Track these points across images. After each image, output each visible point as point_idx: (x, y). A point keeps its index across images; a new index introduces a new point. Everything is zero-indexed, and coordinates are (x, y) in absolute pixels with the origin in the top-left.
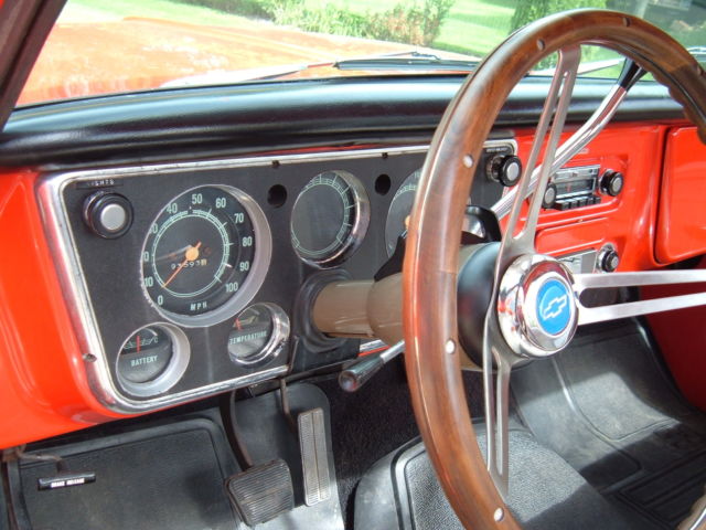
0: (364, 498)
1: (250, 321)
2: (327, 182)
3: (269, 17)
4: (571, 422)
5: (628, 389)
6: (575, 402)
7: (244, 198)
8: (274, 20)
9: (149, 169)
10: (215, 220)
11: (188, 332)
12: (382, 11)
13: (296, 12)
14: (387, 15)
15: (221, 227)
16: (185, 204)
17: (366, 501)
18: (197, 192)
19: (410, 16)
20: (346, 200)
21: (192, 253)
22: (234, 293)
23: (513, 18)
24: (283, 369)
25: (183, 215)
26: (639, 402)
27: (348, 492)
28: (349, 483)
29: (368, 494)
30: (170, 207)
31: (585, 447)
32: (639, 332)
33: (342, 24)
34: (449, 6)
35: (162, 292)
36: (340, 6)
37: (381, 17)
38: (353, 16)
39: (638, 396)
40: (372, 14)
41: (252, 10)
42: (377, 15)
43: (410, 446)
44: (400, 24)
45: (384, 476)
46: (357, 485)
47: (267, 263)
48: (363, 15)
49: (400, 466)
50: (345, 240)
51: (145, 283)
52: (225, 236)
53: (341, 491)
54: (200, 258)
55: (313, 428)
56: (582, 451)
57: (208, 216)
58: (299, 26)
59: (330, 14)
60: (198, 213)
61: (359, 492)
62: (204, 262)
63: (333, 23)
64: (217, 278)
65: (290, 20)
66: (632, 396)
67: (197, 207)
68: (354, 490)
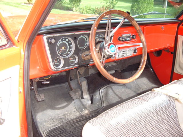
0: (94, 97)
1: (72, 58)
2: (83, 37)
3: (72, 10)
4: (135, 86)
5: (148, 81)
6: (136, 83)
7: (70, 39)
8: (73, 11)
9: (57, 35)
10: (66, 43)
11: (63, 59)
12: (99, 7)
13: (78, 9)
14: (100, 8)
15: (67, 44)
16: (62, 40)
17: (95, 97)
18: (64, 38)
19: (106, 8)
20: (86, 40)
21: (63, 48)
22: (69, 54)
23: (131, 7)
24: (78, 66)
25: (62, 42)
26: (150, 83)
27: (91, 96)
28: (91, 95)
29: (95, 96)
30: (60, 41)
31: (138, 90)
32: (150, 70)
33: (89, 11)
34: (115, 5)
35: (59, 53)
36: (89, 6)
37: (99, 9)
38: (92, 9)
39: (150, 82)
40: (97, 8)
41: (67, 9)
42: (98, 8)
43: (102, 88)
44: (104, 10)
45: (98, 93)
46: (93, 95)
47: (74, 49)
48: (95, 8)
49: (100, 91)
50: (86, 46)
51: (57, 52)
52: (68, 45)
53: (90, 96)
54: (64, 49)
55: (84, 84)
56: (138, 91)
57: (65, 42)
58: (79, 12)
59: (86, 8)
60: (64, 42)
61: (93, 96)
62: (65, 49)
63: (87, 11)
64: (67, 52)
65: (77, 11)
66: (149, 82)
67: (64, 41)
68: (92, 96)
